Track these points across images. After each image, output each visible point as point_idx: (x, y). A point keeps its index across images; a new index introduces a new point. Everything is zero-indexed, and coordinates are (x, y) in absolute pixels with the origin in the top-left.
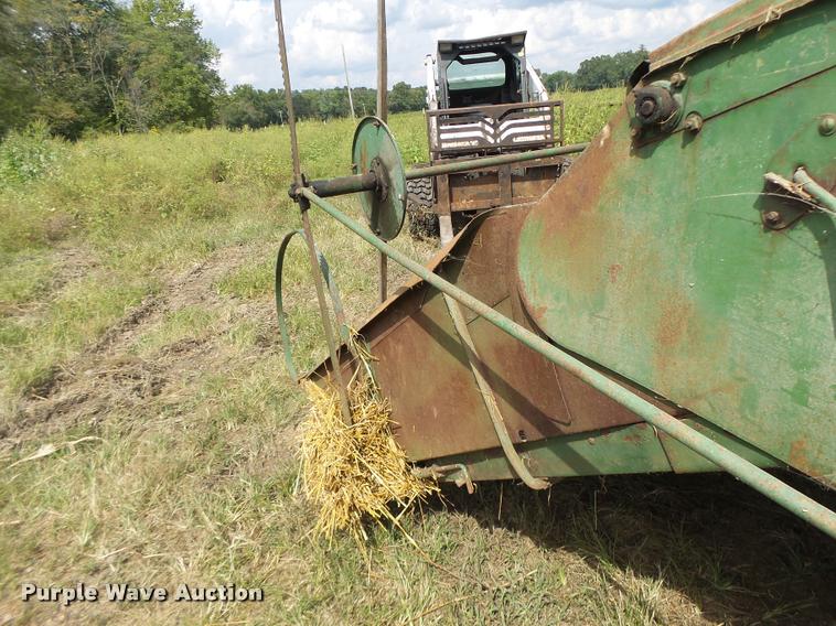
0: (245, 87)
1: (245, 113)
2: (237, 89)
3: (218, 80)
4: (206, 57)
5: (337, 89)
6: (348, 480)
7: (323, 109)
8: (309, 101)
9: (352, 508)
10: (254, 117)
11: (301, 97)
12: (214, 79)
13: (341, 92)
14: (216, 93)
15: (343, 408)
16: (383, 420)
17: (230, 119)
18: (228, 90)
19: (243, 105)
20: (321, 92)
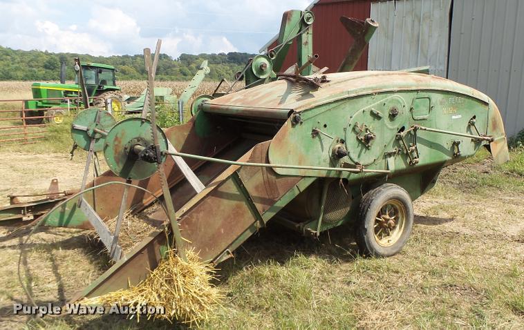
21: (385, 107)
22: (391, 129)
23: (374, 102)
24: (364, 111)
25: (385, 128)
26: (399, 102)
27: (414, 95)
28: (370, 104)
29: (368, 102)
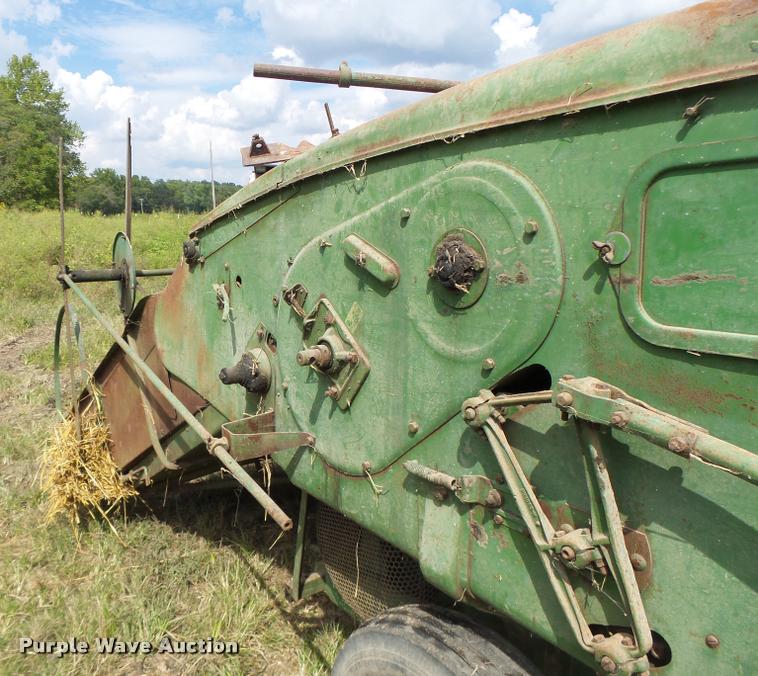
0: (108, 171)
1: (104, 197)
2: (98, 172)
3: (78, 162)
4: (68, 139)
5: (204, 182)
6: (71, 478)
7: (187, 200)
8: (173, 192)
9: (71, 499)
10: (113, 202)
11: (165, 187)
12: (74, 161)
13: (208, 186)
14: (74, 174)
15: (77, 431)
16: (103, 439)
17: (88, 202)
18: (88, 173)
19: (103, 189)
20: (187, 184)
21: (409, 234)
22: (438, 355)
23: (362, 207)
24: (323, 248)
25: (411, 339)
26: (491, 205)
27: (659, 138)
28: (349, 215)
29: (338, 207)
